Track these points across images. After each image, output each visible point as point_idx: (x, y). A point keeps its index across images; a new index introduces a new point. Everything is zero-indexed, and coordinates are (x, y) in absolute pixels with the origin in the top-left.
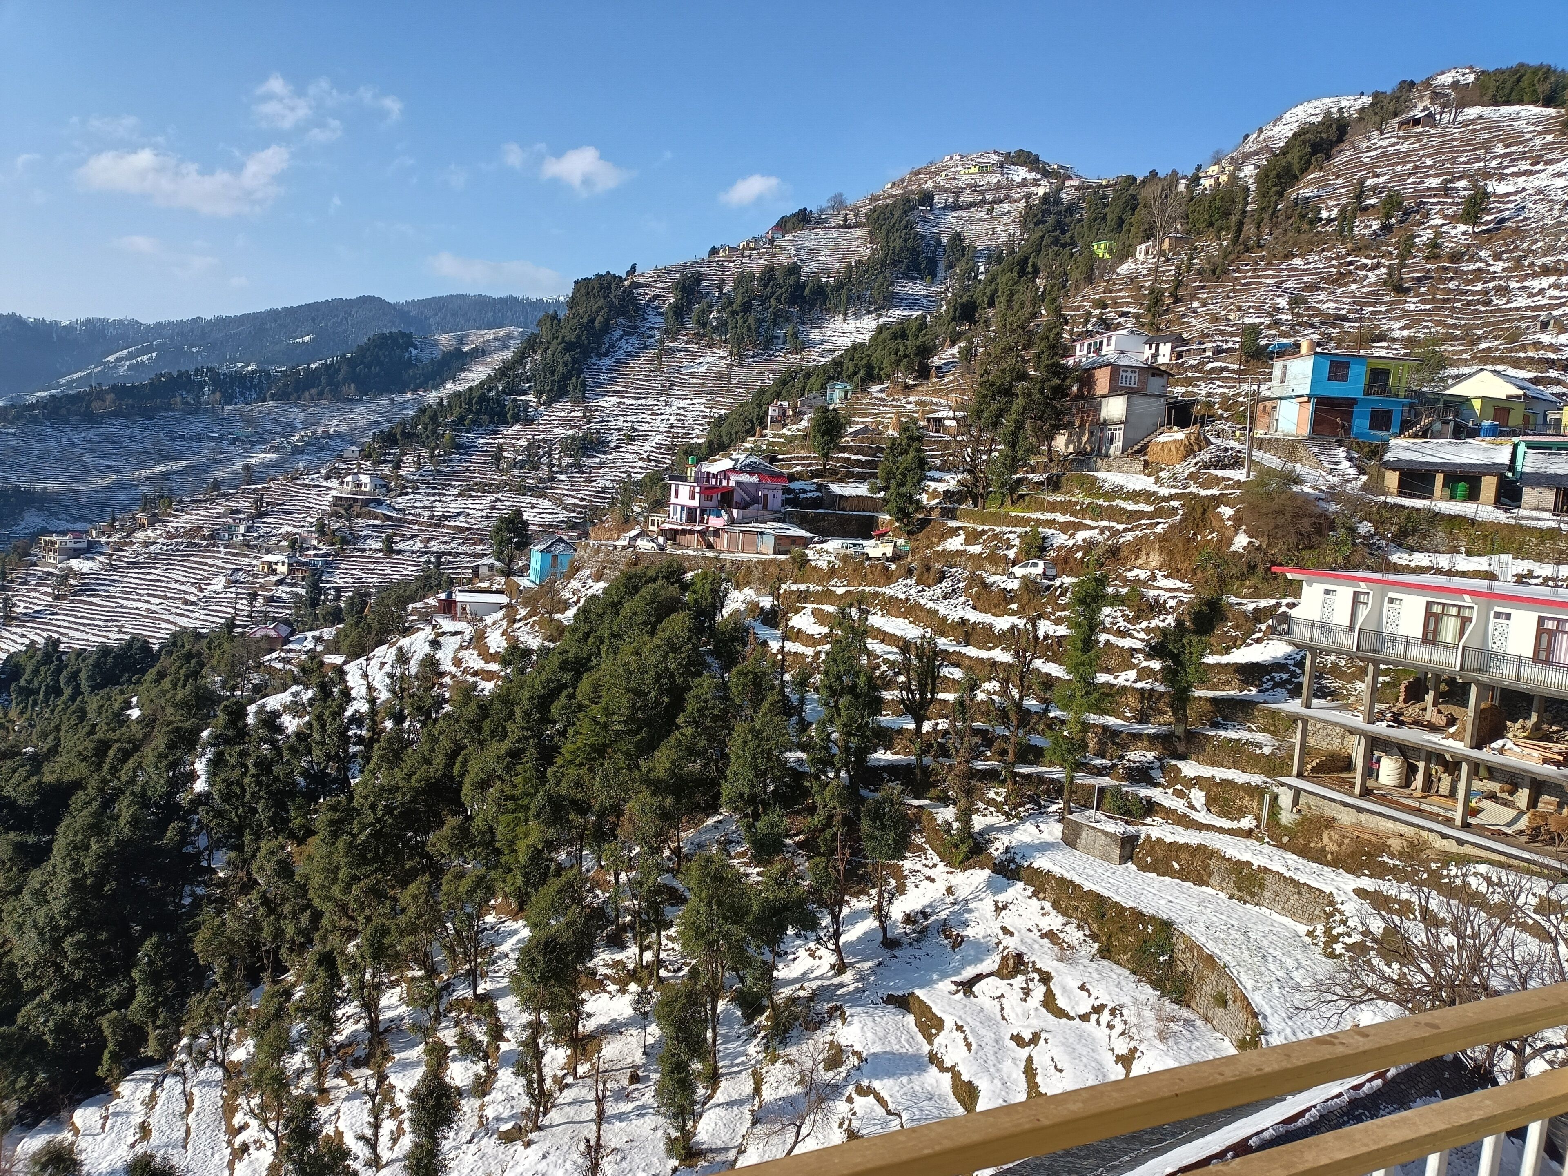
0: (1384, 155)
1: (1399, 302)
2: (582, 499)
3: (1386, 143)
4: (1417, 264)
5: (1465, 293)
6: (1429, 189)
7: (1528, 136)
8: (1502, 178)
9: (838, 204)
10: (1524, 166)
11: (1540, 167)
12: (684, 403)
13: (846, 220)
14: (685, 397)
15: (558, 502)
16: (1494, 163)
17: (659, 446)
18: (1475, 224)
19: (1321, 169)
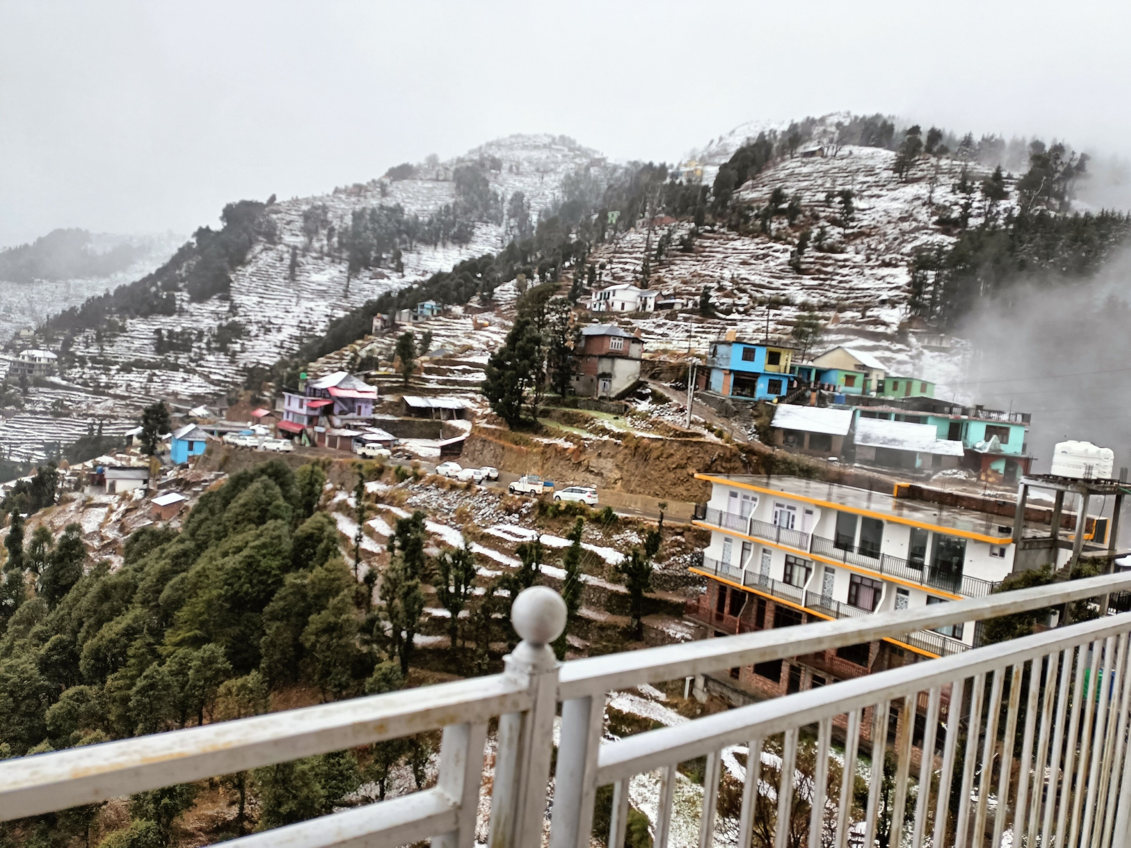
0: (792, 174)
1: (797, 278)
2: (226, 376)
3: (793, 165)
4: (810, 253)
5: (837, 274)
6: (818, 201)
7: (877, 171)
8: (862, 198)
9: (433, 160)
10: (875, 191)
11: (884, 192)
12: (312, 305)
13: (438, 175)
14: (312, 300)
15: (206, 377)
16: (858, 187)
17: (291, 337)
18: (845, 228)
19: (754, 179)
